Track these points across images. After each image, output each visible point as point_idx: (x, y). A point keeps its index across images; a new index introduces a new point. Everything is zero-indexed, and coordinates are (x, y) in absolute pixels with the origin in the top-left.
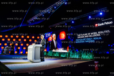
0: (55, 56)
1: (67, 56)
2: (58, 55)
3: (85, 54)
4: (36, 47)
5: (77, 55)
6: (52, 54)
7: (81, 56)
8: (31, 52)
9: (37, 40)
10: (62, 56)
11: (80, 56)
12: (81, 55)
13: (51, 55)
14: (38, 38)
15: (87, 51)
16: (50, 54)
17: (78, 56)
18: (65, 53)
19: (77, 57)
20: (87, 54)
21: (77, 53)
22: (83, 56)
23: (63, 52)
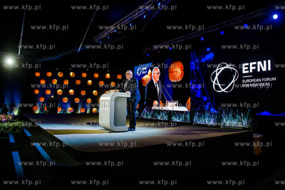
0: (159, 118)
1: (186, 119)
2: (166, 118)
3: (230, 115)
4: (117, 99)
5: (210, 117)
6: (153, 116)
7: (219, 120)
8: (108, 109)
9: (117, 81)
10: (174, 119)
11: (217, 119)
12: (221, 118)
13: (149, 117)
14: (119, 77)
15: (234, 109)
16: (147, 115)
17: (214, 121)
18: (182, 112)
19: (212, 123)
20: (234, 117)
21: (211, 114)
22: (225, 121)
23: (177, 111)
